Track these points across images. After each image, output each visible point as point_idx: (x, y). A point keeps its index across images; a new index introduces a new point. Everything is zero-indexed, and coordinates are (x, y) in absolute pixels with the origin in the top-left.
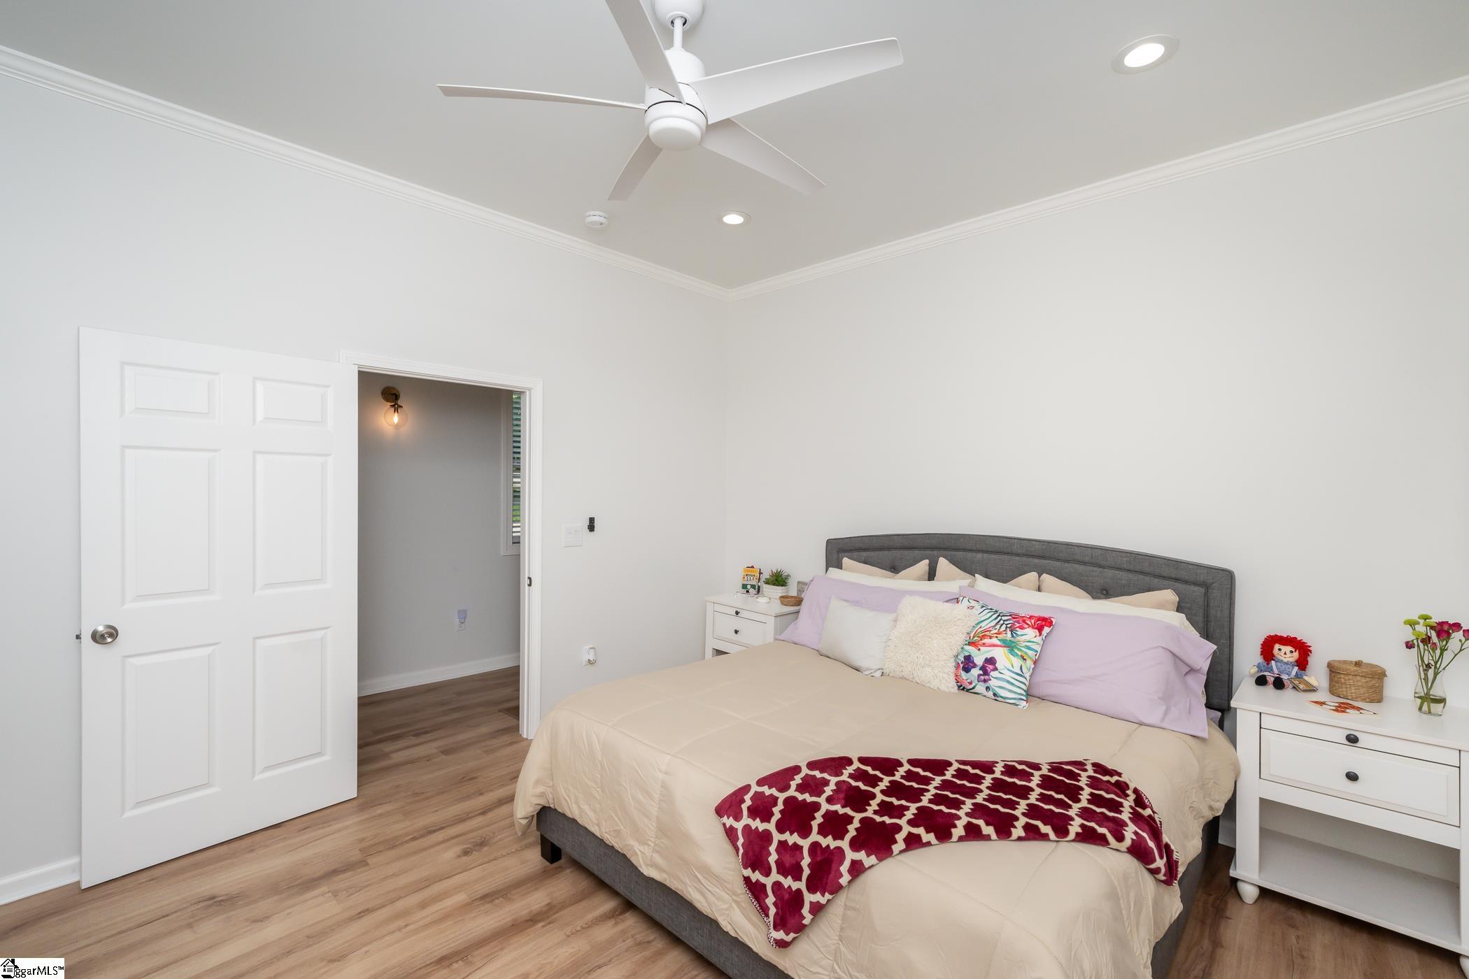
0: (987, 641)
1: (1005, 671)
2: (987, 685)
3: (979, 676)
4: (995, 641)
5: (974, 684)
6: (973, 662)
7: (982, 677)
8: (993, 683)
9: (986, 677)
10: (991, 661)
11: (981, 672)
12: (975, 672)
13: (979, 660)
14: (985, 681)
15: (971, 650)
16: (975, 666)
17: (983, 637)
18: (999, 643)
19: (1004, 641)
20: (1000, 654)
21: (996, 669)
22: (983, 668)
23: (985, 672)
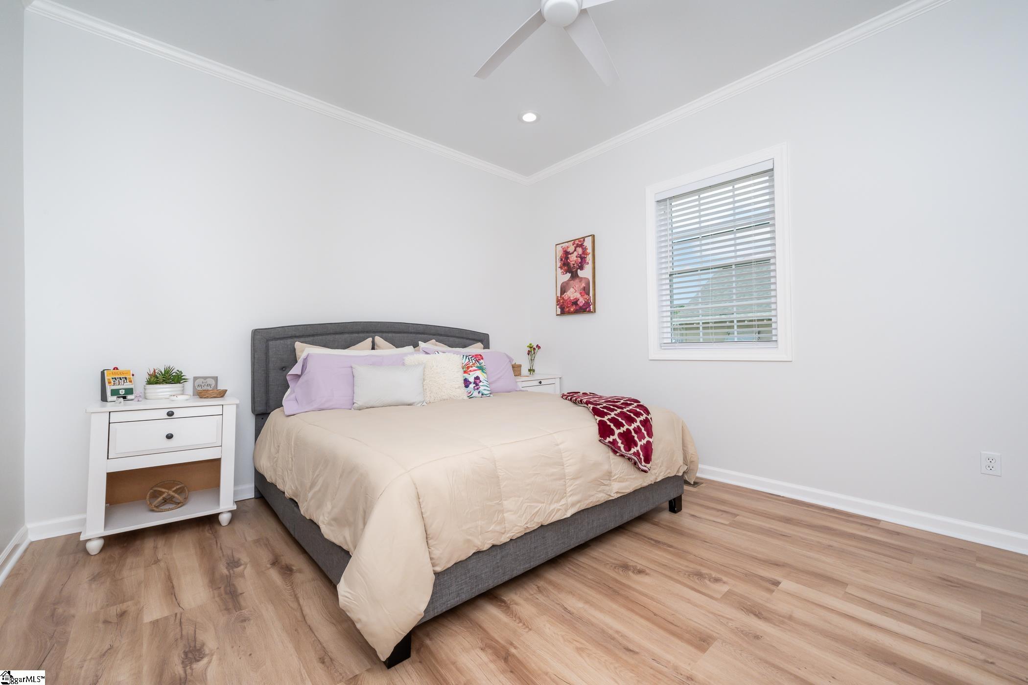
0: (470, 369)
1: (484, 381)
2: (479, 390)
3: (474, 387)
4: (474, 368)
5: (472, 393)
6: (469, 381)
7: (476, 387)
8: (481, 389)
9: (478, 387)
10: (477, 378)
11: (475, 385)
12: (472, 386)
13: (472, 379)
14: (478, 389)
15: (466, 376)
16: (470, 383)
17: (468, 368)
18: (476, 369)
19: (477, 367)
20: (479, 373)
21: (481, 381)
22: (475, 383)
23: (477, 385)
